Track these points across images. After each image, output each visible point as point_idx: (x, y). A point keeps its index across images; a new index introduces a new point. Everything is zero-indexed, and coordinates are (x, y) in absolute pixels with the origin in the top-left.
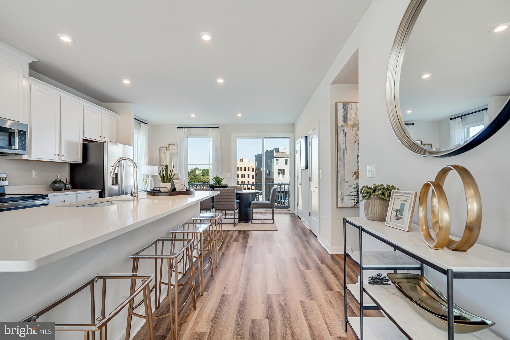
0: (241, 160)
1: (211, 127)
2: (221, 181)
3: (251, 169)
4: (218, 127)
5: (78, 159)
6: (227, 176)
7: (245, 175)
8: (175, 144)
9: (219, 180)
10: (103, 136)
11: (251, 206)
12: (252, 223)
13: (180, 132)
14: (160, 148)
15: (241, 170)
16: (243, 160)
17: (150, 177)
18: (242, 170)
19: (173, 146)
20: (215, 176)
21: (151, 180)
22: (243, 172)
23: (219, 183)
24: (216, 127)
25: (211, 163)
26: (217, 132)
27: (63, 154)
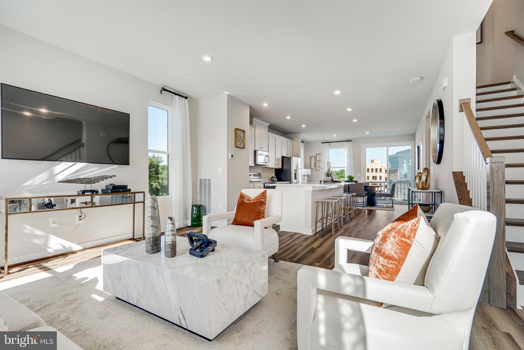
0: (372, 161)
1: (346, 141)
2: (353, 179)
3: (383, 171)
4: (351, 141)
5: (280, 166)
6: (358, 175)
7: (376, 177)
8: (320, 154)
9: (352, 177)
10: (288, 154)
11: (376, 195)
12: (376, 207)
13: (324, 146)
14: (310, 157)
15: (371, 172)
16: (375, 161)
17: (306, 176)
18: (373, 172)
19: (319, 155)
20: (349, 175)
21: (307, 178)
22: (374, 174)
23: (351, 180)
24: (350, 141)
25: (346, 166)
26: (350, 144)
27: (276, 164)
